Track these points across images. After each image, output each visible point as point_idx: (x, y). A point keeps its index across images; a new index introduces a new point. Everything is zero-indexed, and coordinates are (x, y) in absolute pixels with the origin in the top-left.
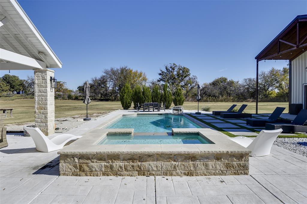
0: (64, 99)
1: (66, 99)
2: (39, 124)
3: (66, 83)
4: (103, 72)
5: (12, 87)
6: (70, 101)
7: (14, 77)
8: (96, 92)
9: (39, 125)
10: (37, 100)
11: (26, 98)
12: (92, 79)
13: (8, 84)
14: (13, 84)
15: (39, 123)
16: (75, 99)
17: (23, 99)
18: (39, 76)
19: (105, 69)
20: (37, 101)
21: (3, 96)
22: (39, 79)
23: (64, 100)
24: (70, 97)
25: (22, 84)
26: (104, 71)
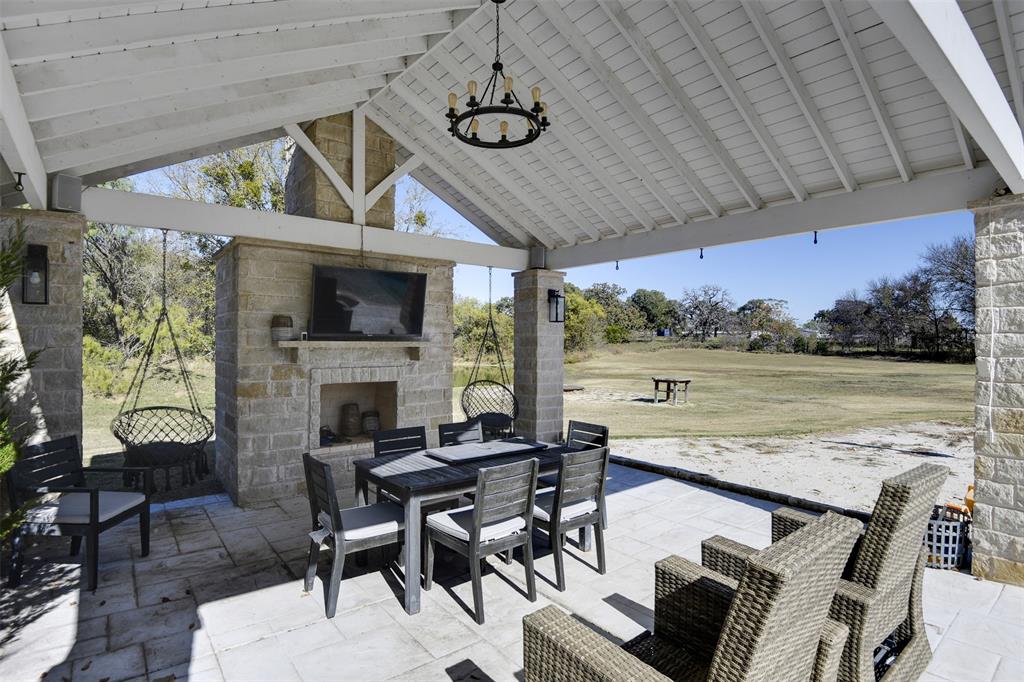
0: (780, 350)
1: (787, 350)
2: (1002, 512)
3: (786, 302)
4: (921, 256)
5: (651, 319)
6: (801, 356)
7: (656, 293)
8: (885, 327)
9: (1006, 521)
10: (992, 378)
11: (682, 346)
12: (869, 284)
13: (642, 313)
14: (654, 311)
15: (1005, 505)
16: (815, 353)
17: (676, 347)
18: (1010, 234)
19: (930, 246)
20: (996, 380)
21: (633, 341)
22: (1011, 256)
23: (783, 355)
24: (799, 346)
25: (671, 311)
26: (925, 252)
